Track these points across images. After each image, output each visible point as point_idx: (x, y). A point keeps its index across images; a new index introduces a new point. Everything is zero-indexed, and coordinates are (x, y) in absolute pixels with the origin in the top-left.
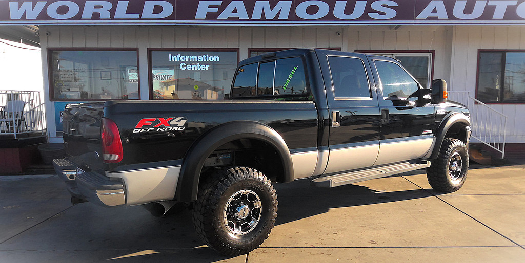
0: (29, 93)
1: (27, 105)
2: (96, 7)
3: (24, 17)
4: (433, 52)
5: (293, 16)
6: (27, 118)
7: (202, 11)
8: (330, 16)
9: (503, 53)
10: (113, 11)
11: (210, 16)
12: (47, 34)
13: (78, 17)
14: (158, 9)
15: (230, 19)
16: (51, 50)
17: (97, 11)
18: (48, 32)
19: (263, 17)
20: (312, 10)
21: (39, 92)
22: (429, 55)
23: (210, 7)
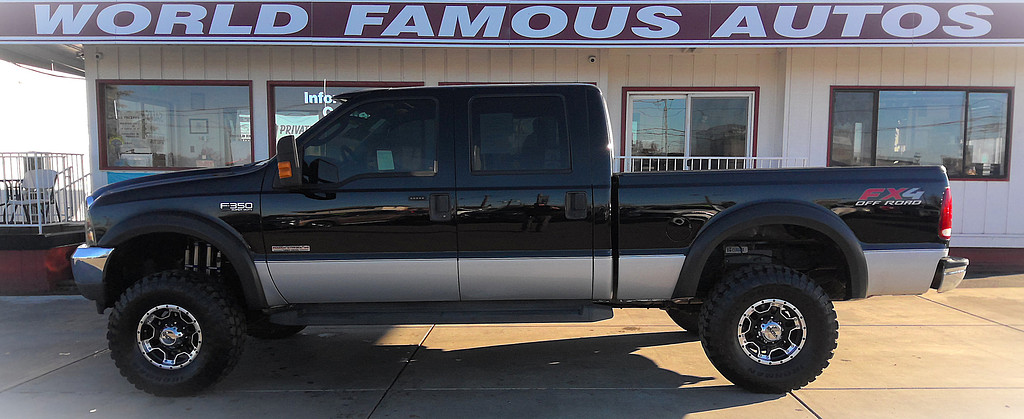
0: (64, 156)
1: (61, 177)
2: (179, 14)
3: (59, 31)
4: (756, 90)
5: (507, 32)
6: (60, 200)
7: (356, 22)
8: (569, 33)
9: (875, 91)
10: (207, 22)
11: (370, 31)
12: (97, 57)
13: (150, 31)
14: (282, 19)
15: (402, 35)
16: (103, 84)
17: (181, 20)
18: (99, 54)
19: (458, 34)
20: (540, 22)
21: (82, 155)
22: (751, 95)
23: (369, 15)
